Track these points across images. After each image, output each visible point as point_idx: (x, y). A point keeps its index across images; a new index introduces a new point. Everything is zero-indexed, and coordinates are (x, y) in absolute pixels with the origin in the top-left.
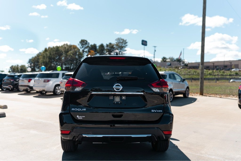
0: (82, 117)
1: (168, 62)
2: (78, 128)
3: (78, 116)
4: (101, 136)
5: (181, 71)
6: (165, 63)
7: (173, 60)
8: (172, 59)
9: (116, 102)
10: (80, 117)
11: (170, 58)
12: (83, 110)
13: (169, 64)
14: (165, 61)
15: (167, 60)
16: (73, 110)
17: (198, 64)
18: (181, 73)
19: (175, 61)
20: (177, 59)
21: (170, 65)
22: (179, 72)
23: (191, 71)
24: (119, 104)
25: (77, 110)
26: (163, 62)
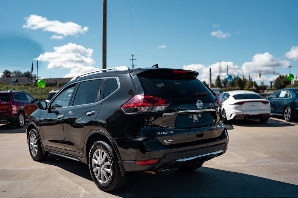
0: (170, 141)
1: (13, 77)
2: (171, 153)
3: (165, 141)
4: (193, 158)
5: (36, 90)
6: (8, 78)
7: (21, 75)
8: (18, 74)
9: (195, 121)
10: (167, 142)
11: (15, 72)
12: (170, 133)
13: (15, 80)
14: (9, 76)
15: (11, 75)
16: (159, 134)
17: (54, 81)
18: (36, 91)
19: (22, 76)
20: (25, 74)
21: (17, 81)
22: (34, 91)
23: (49, 89)
24: (198, 122)
25: (164, 133)
26: (5, 77)
